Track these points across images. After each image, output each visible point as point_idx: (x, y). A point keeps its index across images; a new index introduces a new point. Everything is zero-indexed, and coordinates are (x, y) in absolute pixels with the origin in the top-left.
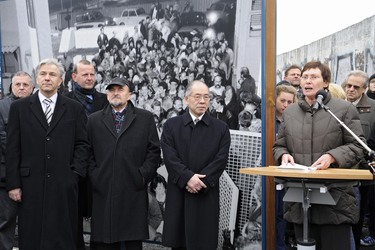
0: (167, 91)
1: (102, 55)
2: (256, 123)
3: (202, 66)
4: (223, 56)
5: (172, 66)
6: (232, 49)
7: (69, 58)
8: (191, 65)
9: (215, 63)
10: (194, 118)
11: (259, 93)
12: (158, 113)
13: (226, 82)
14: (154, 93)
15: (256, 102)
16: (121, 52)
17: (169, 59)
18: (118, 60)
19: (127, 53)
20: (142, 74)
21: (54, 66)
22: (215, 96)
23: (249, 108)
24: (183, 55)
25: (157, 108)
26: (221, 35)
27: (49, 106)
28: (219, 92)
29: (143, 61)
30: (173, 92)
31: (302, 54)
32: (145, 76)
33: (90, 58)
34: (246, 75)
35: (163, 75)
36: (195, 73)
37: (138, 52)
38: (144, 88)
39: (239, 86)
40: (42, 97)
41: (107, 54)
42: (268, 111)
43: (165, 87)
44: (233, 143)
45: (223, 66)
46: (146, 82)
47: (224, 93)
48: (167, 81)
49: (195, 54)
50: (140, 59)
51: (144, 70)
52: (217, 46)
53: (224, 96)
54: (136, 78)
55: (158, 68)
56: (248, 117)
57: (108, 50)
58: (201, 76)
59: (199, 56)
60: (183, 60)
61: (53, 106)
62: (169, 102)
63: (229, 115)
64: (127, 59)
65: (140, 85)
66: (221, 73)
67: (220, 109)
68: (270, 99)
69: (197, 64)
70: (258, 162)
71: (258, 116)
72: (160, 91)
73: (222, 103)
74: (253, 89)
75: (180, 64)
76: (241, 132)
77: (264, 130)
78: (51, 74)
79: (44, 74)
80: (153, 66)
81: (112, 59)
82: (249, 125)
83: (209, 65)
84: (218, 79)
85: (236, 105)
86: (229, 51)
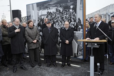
0: (62, 23)
1: (48, 16)
2: (81, 30)
3: (69, 18)
4: (74, 15)
5: (63, 18)
6: (76, 13)
7: (41, 17)
8: (67, 17)
9: (72, 17)
10: (66, 29)
11: (82, 23)
12: (60, 28)
13: (75, 21)
14: (59, 24)
15: (81, 25)
16: (52, 15)
17: (62, 16)
18: (51, 17)
19: (53, 15)
20: (56, 20)
22: (72, 24)
23: (80, 27)
24: (65, 15)
25: (60, 27)
26: (73, 11)
28: (73, 23)
29: (57, 17)
30: (63, 23)
31: (92, 15)
32: (57, 20)
33: (45, 16)
34: (79, 19)
35: (61, 20)
36: (68, 19)
37: (56, 15)
38: (57, 23)
39: (77, 22)
41: (49, 16)
42: (84, 27)
43: (62, 22)
44: (76, 34)
45: (74, 17)
46: (57, 21)
47: (74, 23)
48: (62, 21)
49: (68, 15)
50: (56, 16)
51: (57, 19)
52: (73, 13)
53: (74, 24)
54: (55, 21)
55: (60, 18)
56: (80, 29)
57: (49, 15)
58: (69, 20)
59: (69, 15)
60: (65, 16)
62: (62, 25)
63: (76, 28)
64: (53, 17)
65: (56, 22)
66: (74, 19)
67: (74, 27)
68: (85, 24)
69: (68, 17)
70: (82, 38)
71: (82, 28)
72: (60, 23)
73: (74, 25)
74: (81, 22)
75: (65, 17)
76: (78, 32)
77: (83, 31)
81: (50, 16)
82: (80, 30)
83: (71, 17)
84: (73, 20)
85: (77, 26)
86: (75, 14)
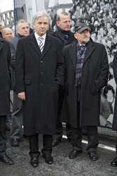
1: (75, 8)
12: (110, 46)
14: (107, 32)
16: (87, 6)
18: (85, 11)
19: (91, 7)
20: (100, 20)
25: (109, 42)
27: (41, 41)
29: (101, 11)
32: (102, 21)
33: (67, 10)
35: (114, 20)
37: (98, 5)
38: (101, 29)
40: (37, 36)
41: (78, 8)
43: (115, 28)
46: (102, 25)
50: (99, 10)
51: (102, 17)
54: (96, 23)
55: (111, 15)
57: (79, 4)
61: (44, 42)
64: (91, 10)
65: (99, 27)
72: (111, 31)
78: (45, 23)
79: (40, 23)
80: (108, 14)
81: (81, 10)
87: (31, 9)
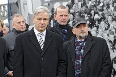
7: (51, 5)
12: (112, 40)
14: (109, 26)
18: (84, 4)
20: (100, 13)
21: (46, 13)
27: (41, 38)
29: (101, 4)
32: (103, 14)
33: (65, 4)
38: (102, 23)
40: (37, 32)
46: (103, 18)
51: (102, 10)
54: (97, 16)
55: (112, 8)
64: (90, 4)
65: (99, 21)
78: (45, 19)
79: (40, 19)
80: (108, 7)
81: (80, 4)
87: (26, 4)
